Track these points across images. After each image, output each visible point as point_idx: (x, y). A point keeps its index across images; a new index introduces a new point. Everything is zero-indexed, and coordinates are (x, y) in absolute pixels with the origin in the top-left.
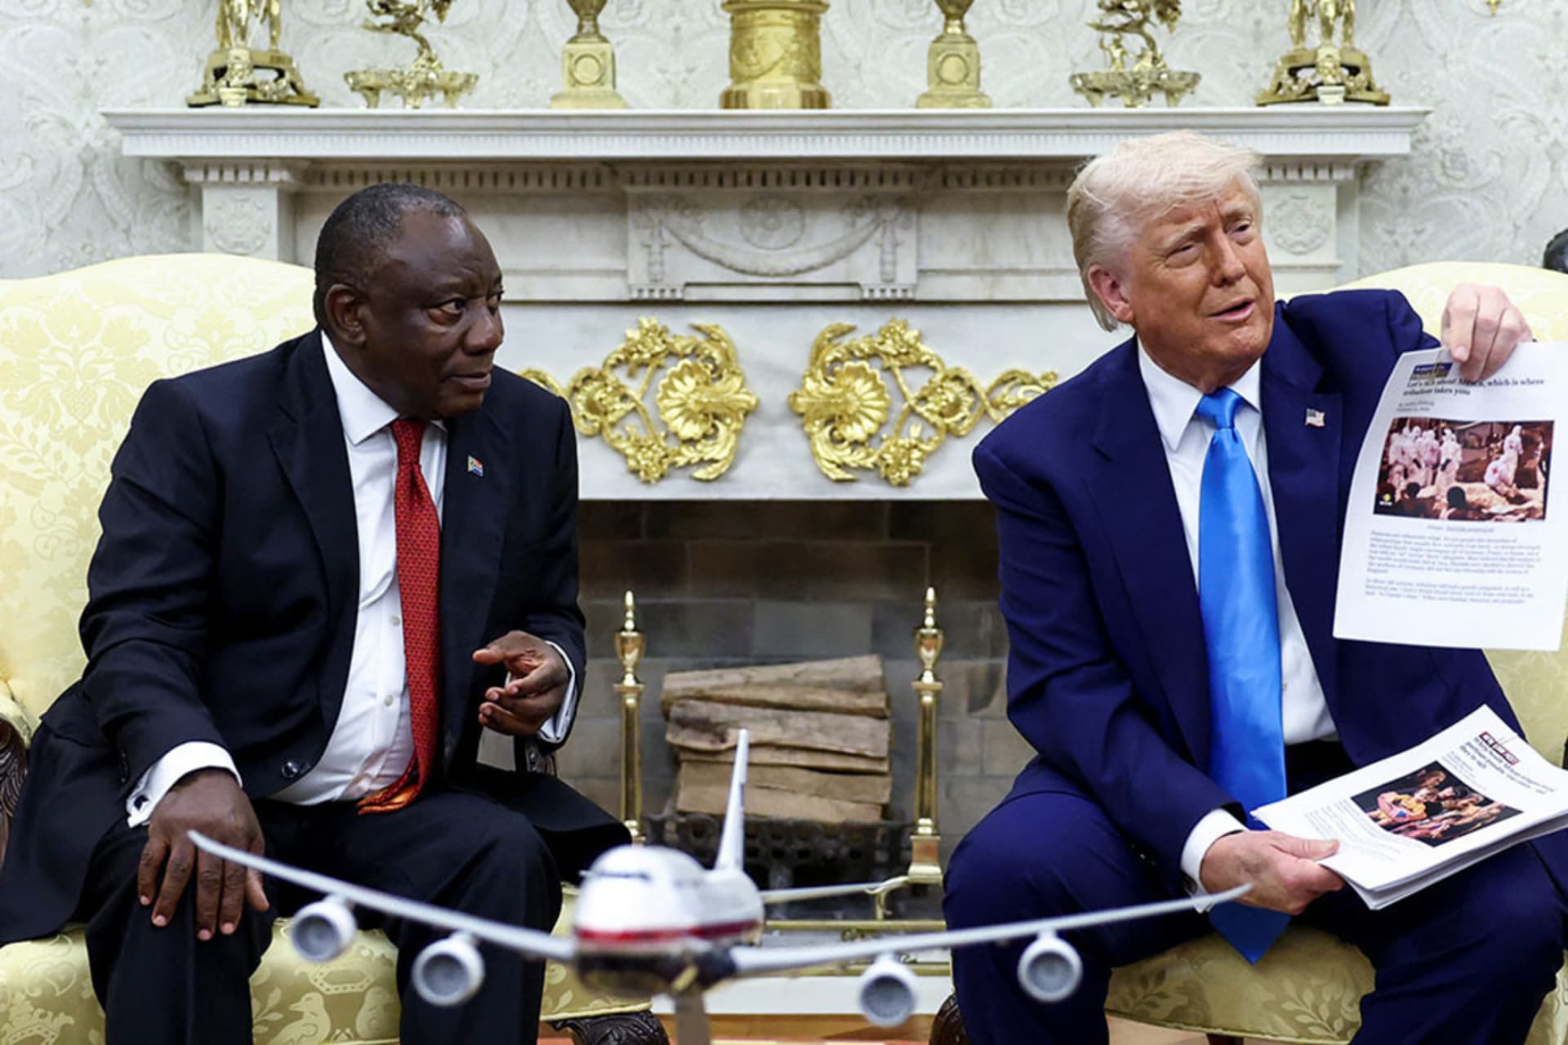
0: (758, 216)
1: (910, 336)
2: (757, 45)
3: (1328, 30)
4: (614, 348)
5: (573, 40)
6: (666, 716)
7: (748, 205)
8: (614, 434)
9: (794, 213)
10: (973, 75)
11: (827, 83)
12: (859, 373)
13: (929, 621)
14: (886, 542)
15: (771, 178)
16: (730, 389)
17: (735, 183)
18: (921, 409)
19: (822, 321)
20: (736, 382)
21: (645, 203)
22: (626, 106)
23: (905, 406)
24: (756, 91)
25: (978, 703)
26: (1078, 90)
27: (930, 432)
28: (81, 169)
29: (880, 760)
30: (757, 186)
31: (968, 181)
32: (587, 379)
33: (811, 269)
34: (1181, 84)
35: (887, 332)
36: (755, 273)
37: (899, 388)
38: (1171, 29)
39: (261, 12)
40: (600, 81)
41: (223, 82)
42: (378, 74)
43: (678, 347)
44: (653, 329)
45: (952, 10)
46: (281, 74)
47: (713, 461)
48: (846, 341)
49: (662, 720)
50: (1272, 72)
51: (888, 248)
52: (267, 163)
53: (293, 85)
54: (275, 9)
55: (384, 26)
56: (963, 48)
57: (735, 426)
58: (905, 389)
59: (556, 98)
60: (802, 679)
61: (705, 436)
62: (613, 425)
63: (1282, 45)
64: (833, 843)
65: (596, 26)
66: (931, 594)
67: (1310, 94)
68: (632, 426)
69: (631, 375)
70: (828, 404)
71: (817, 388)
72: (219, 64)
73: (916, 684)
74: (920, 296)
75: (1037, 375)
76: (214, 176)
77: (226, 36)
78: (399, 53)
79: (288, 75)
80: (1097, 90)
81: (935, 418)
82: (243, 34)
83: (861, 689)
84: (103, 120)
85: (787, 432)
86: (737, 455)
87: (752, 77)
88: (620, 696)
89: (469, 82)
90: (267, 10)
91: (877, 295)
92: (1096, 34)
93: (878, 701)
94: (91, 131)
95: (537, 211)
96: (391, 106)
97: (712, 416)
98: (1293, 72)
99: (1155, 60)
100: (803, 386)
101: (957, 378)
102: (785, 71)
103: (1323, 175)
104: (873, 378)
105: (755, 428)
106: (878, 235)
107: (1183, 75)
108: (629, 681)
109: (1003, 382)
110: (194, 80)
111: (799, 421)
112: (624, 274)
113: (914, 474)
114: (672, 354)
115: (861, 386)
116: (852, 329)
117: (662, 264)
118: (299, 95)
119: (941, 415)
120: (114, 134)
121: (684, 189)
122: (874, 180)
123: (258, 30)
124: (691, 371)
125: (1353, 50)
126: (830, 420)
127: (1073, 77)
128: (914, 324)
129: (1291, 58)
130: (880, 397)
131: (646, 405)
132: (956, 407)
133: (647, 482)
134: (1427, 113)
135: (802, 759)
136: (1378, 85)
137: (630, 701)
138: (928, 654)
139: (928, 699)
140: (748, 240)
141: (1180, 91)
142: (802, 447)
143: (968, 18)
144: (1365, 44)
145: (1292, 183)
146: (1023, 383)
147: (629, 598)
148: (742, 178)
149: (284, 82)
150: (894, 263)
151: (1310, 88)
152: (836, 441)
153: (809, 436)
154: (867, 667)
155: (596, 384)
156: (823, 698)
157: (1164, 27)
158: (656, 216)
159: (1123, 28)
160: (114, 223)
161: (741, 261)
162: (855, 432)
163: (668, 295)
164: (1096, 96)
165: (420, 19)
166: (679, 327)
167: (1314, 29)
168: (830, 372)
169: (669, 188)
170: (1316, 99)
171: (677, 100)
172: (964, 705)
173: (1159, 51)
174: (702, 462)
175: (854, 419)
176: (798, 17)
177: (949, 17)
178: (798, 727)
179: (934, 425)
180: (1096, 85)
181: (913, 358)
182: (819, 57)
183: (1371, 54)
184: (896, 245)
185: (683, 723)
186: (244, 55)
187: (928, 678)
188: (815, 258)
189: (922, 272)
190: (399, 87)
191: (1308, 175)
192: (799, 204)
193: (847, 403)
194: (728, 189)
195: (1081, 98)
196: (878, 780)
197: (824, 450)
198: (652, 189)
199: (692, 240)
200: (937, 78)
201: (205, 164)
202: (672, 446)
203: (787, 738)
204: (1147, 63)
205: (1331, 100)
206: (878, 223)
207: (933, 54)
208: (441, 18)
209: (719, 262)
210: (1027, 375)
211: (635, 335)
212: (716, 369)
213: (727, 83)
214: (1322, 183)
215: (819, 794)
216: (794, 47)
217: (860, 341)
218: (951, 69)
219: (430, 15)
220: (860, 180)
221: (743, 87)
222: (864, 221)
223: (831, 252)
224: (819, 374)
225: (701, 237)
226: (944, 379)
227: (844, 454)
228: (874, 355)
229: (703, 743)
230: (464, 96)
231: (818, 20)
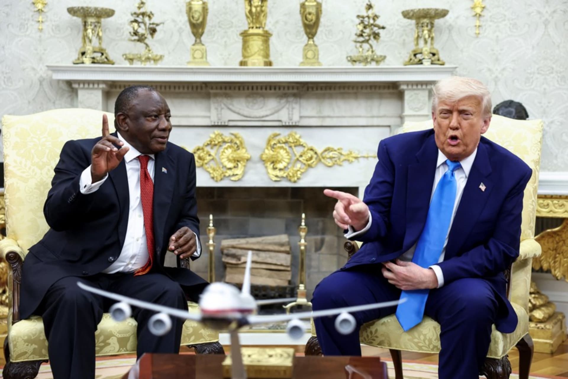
0: (250, 100)
1: (297, 136)
2: (250, 47)
3: (426, 42)
4: (207, 140)
5: (194, 45)
6: (222, 252)
7: (248, 96)
8: (206, 166)
9: (262, 99)
10: (316, 57)
11: (272, 59)
12: (282, 148)
13: (303, 224)
14: (289, 200)
15: (255, 88)
16: (242, 153)
17: (244, 89)
18: (301, 159)
19: (270, 132)
20: (244, 151)
21: (216, 95)
22: (210, 65)
23: (295, 158)
24: (250, 61)
25: (318, 249)
26: (349, 61)
27: (303, 166)
28: (39, 83)
29: (287, 266)
30: (250, 91)
31: (315, 89)
32: (198, 149)
33: (267, 116)
34: (380, 59)
35: (290, 135)
36: (250, 117)
37: (294, 152)
38: (377, 42)
39: (96, 35)
40: (202, 58)
41: (84, 56)
42: (133, 55)
43: (226, 139)
44: (219, 134)
45: (310, 36)
46: (102, 54)
47: (237, 175)
48: (278, 138)
49: (221, 255)
50: (408, 55)
51: (291, 109)
52: (98, 82)
53: (106, 58)
54: (101, 34)
55: (135, 40)
56: (313, 48)
57: (244, 164)
58: (296, 153)
59: (189, 63)
60: (264, 242)
61: (235, 167)
62: (206, 164)
63: (412, 47)
64: (273, 292)
65: (201, 41)
66: (303, 216)
67: (420, 62)
68: (212, 164)
69: (212, 148)
70: (272, 157)
71: (269, 152)
72: (83, 50)
73: (299, 243)
74: (300, 124)
75: (336, 148)
76: (82, 86)
77: (85, 42)
78: (139, 49)
79: (105, 55)
80: (355, 61)
81: (305, 162)
82: (90, 41)
83: (282, 245)
84: (46, 68)
85: (260, 166)
86: (244, 173)
87: (248, 57)
88: (208, 247)
89: (161, 57)
90: (98, 35)
91: (287, 124)
92: (354, 44)
93: (287, 248)
94: (42, 71)
95: (183, 98)
96: (137, 65)
97: (237, 161)
98: (415, 55)
99: (372, 52)
100: (264, 151)
101: (312, 150)
102: (259, 55)
103: (424, 87)
104: (285, 149)
105: (250, 164)
106: (287, 106)
107: (381, 56)
108: (211, 242)
109: (325, 151)
110: (75, 56)
111: (263, 162)
112: (209, 117)
113: (299, 179)
114: (224, 142)
115: (282, 152)
116: (279, 135)
117: (221, 114)
118: (108, 61)
119: (307, 161)
120: (50, 73)
121: (228, 91)
122: (286, 89)
123: (95, 40)
124: (230, 147)
125: (433, 48)
126: (273, 162)
127: (347, 57)
128: (298, 133)
129: (414, 51)
130: (288, 155)
131: (216, 157)
132: (311, 158)
133: (217, 181)
134: (456, 68)
135: (264, 266)
136: (441, 59)
137: (211, 248)
138: (303, 234)
139: (303, 248)
140: (248, 107)
141: (380, 61)
142: (263, 170)
143: (315, 39)
144: (437, 46)
145: (414, 90)
146: (332, 151)
147: (211, 217)
148: (246, 88)
149: (103, 57)
150: (292, 114)
151: (420, 60)
152: (275, 169)
153: (266, 167)
154: (284, 238)
155: (201, 151)
156: (271, 247)
157: (375, 41)
158: (219, 99)
159: (363, 42)
160: (50, 100)
161: (246, 113)
162: (280, 166)
163: (223, 124)
164: (354, 63)
165: (146, 38)
166: (226, 133)
167: (421, 42)
168: (273, 148)
169: (223, 91)
170: (422, 63)
171: (226, 64)
172: (313, 249)
173: (374, 49)
174: (234, 175)
175: (280, 162)
176: (263, 38)
177: (309, 38)
178: (263, 257)
179: (305, 164)
180: (354, 59)
181: (298, 143)
182: (269, 50)
183: (439, 50)
184: (293, 108)
185: (228, 255)
186: (91, 48)
187: (303, 241)
188: (268, 113)
189: (301, 117)
190: (140, 59)
191: (419, 87)
192: (263, 96)
193: (278, 157)
194: (242, 91)
195: (350, 63)
196: (287, 273)
197: (271, 171)
198: (219, 91)
199: (231, 107)
200: (306, 57)
201: (79, 82)
202: (224, 170)
203: (259, 260)
204: (370, 53)
205: (427, 64)
206: (287, 102)
207: (304, 50)
208: (152, 37)
209: (239, 114)
210: (333, 149)
211: (213, 136)
212: (238, 147)
213: (241, 59)
214: (424, 89)
215: (270, 277)
216: (262, 48)
217: (282, 138)
218: (310, 54)
219: (149, 36)
220: (282, 89)
221: (246, 60)
222: (283, 101)
223: (273, 111)
224: (269, 148)
225: (233, 105)
226: (308, 149)
227: (277, 173)
228: (286, 142)
229: (234, 261)
230: (160, 62)
231: (269, 39)
